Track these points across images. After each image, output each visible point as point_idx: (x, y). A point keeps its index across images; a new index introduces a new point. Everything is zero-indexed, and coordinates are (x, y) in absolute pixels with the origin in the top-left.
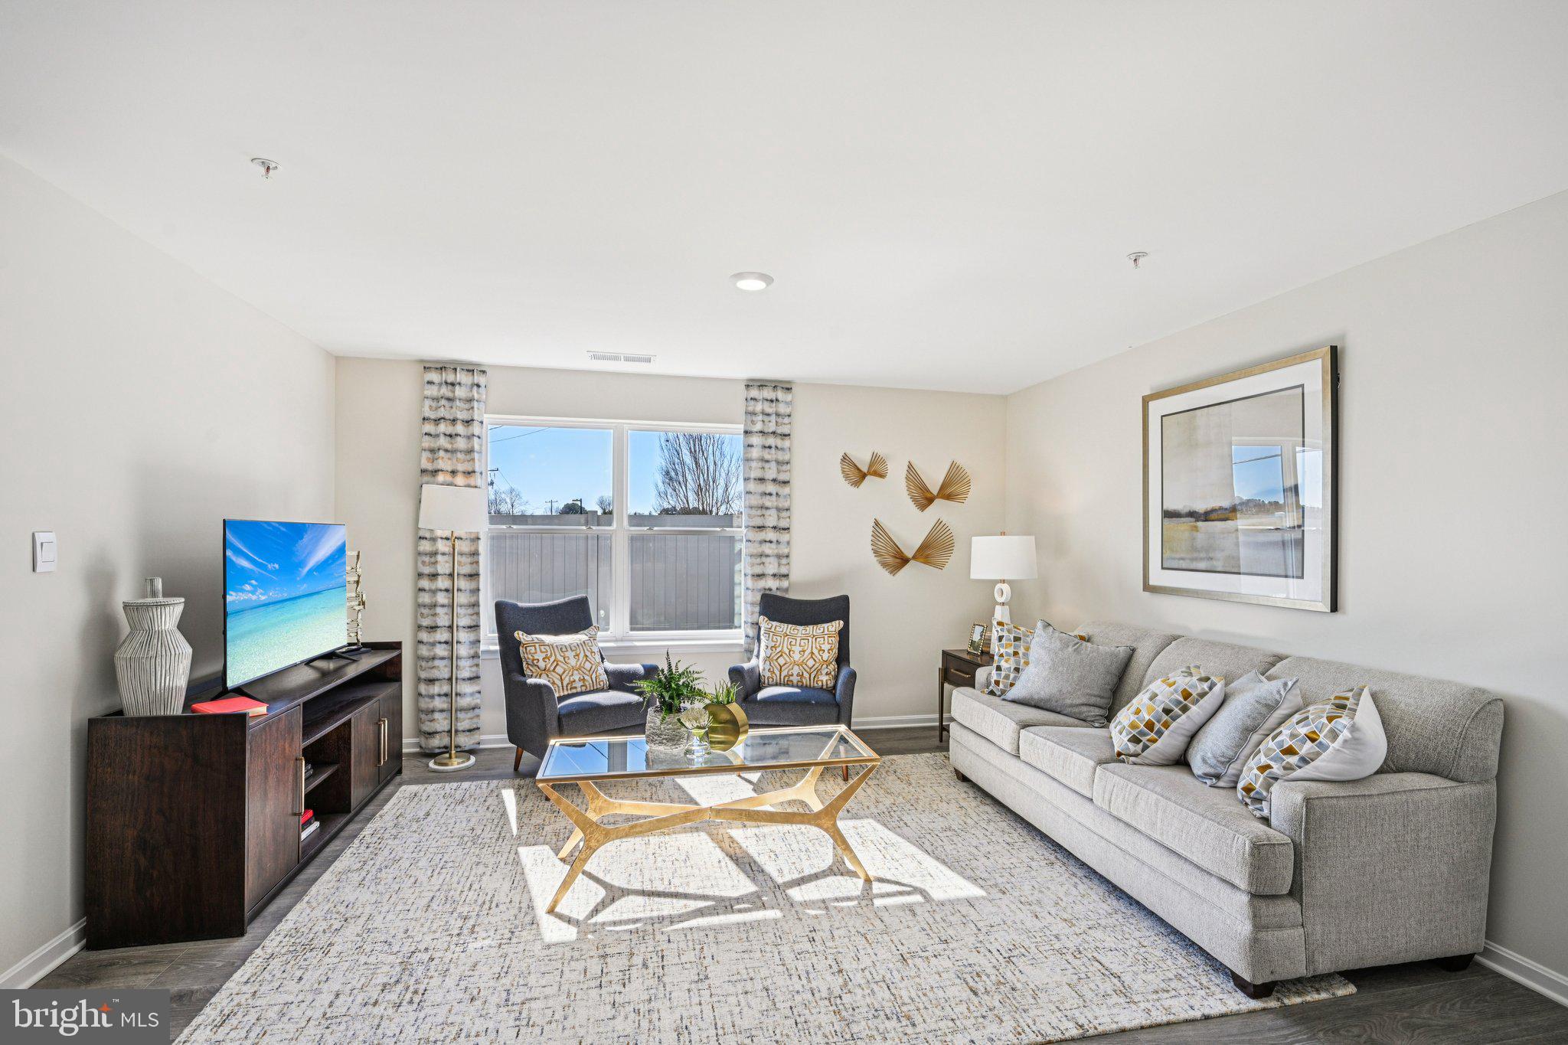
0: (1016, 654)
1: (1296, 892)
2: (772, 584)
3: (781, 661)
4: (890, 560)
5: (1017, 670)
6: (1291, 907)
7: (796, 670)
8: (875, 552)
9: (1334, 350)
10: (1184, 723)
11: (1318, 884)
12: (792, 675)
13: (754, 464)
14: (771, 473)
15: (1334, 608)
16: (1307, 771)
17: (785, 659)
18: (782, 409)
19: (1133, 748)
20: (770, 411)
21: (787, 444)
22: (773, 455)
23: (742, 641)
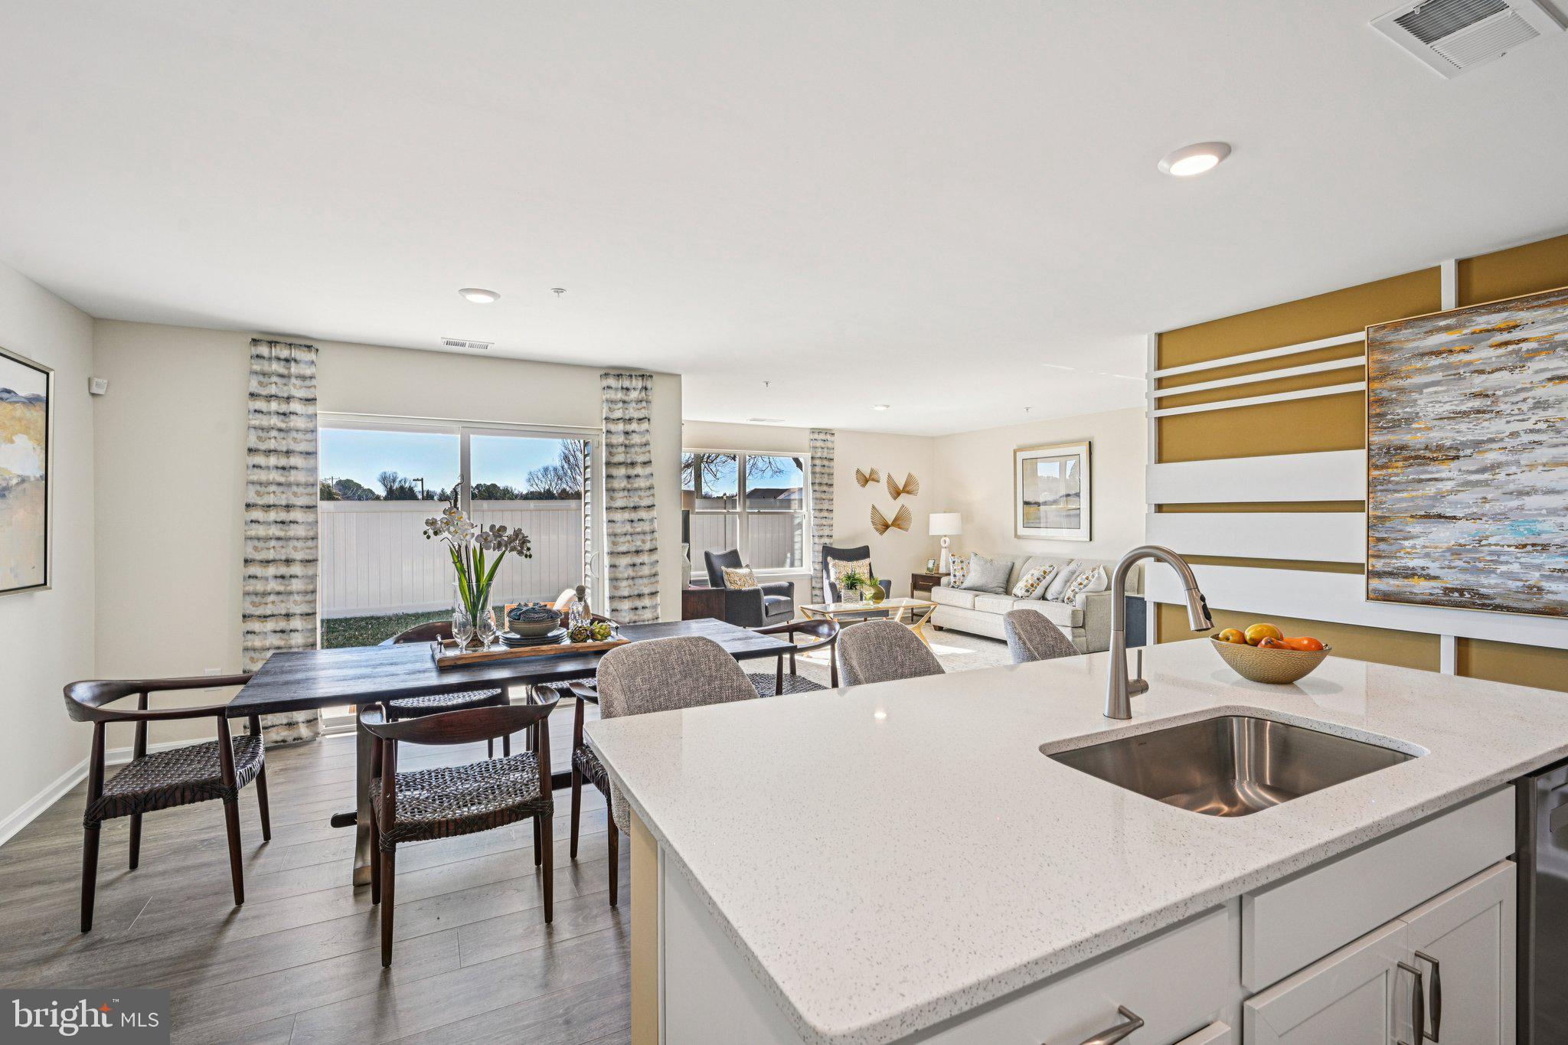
0: (962, 568)
1: (1083, 627)
2: (827, 541)
4: (880, 527)
5: (963, 576)
6: (1083, 630)
8: (873, 522)
9: (1090, 442)
10: (1044, 583)
11: (1089, 623)
13: (818, 476)
14: (825, 480)
15: (1091, 540)
16: (1086, 589)
18: (829, 445)
19: (1027, 594)
20: (823, 446)
21: (831, 464)
22: (827, 470)
23: (812, 573)
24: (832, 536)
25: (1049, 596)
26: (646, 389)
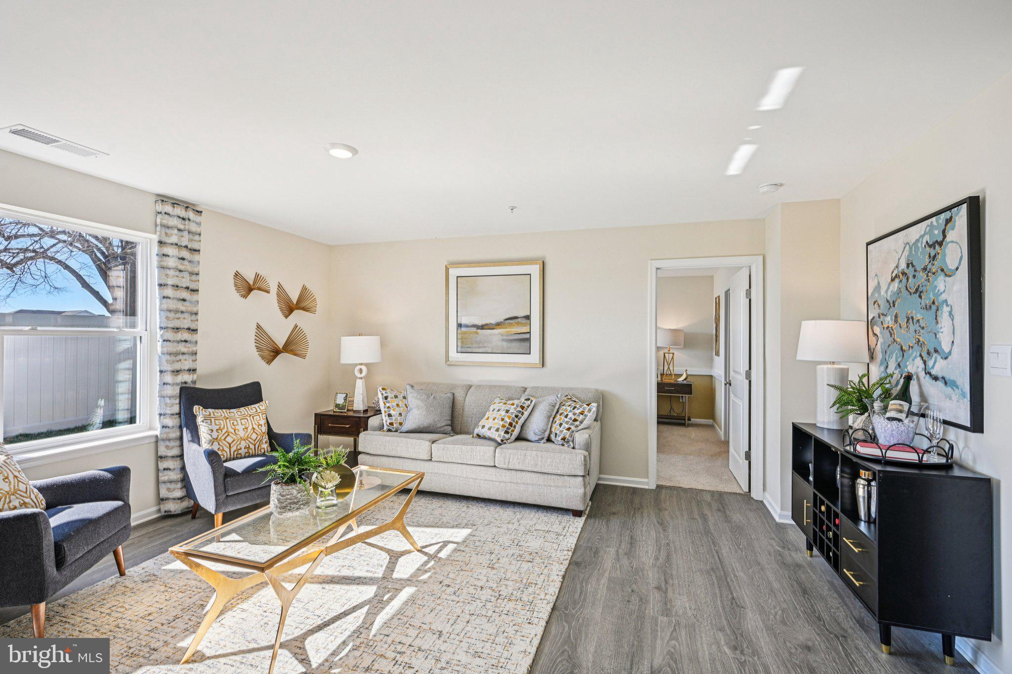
0: (398, 405)
2: (187, 378)
3: (229, 439)
4: (266, 353)
5: (400, 414)
7: (243, 444)
8: (257, 348)
10: (522, 421)
12: (241, 449)
13: (168, 272)
14: (185, 281)
15: (543, 365)
17: (232, 437)
18: (193, 228)
20: (182, 227)
21: (196, 257)
22: (186, 266)
23: (157, 432)
24: (194, 370)
25: (531, 435)
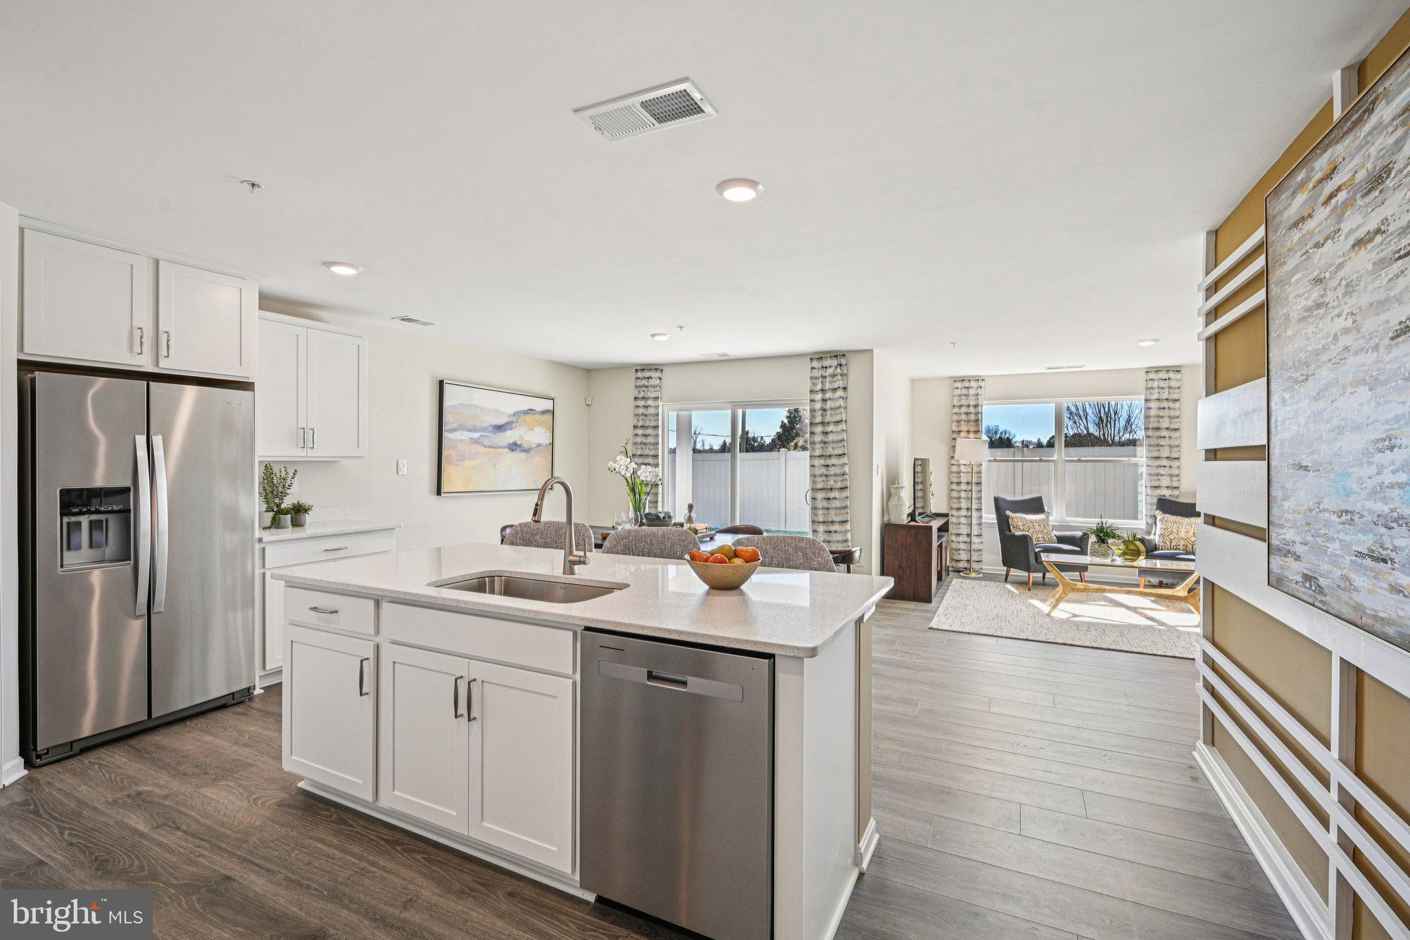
3: (1171, 537)
7: (1182, 543)
13: (1152, 420)
14: (1165, 424)
17: (1174, 535)
18: (1173, 384)
20: (1164, 385)
22: (1167, 413)
23: (1144, 527)
24: (1177, 488)
26: (841, 365)
